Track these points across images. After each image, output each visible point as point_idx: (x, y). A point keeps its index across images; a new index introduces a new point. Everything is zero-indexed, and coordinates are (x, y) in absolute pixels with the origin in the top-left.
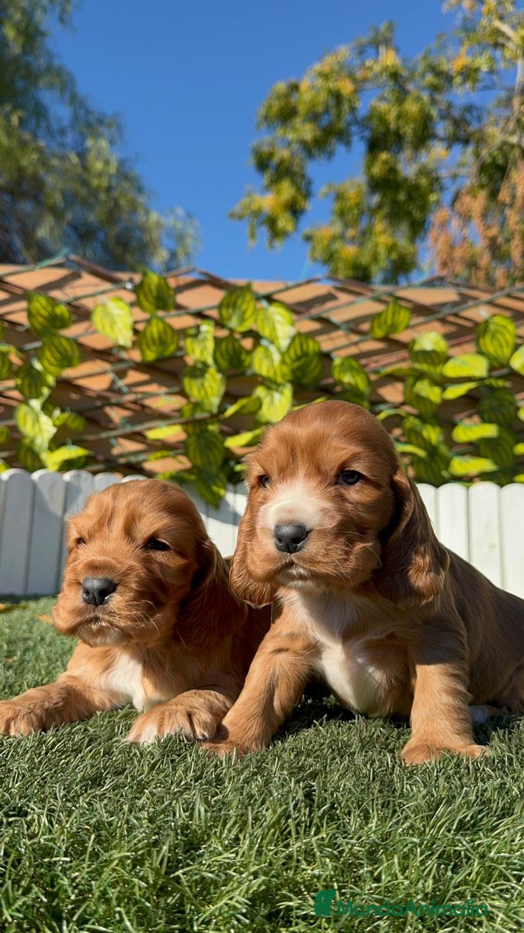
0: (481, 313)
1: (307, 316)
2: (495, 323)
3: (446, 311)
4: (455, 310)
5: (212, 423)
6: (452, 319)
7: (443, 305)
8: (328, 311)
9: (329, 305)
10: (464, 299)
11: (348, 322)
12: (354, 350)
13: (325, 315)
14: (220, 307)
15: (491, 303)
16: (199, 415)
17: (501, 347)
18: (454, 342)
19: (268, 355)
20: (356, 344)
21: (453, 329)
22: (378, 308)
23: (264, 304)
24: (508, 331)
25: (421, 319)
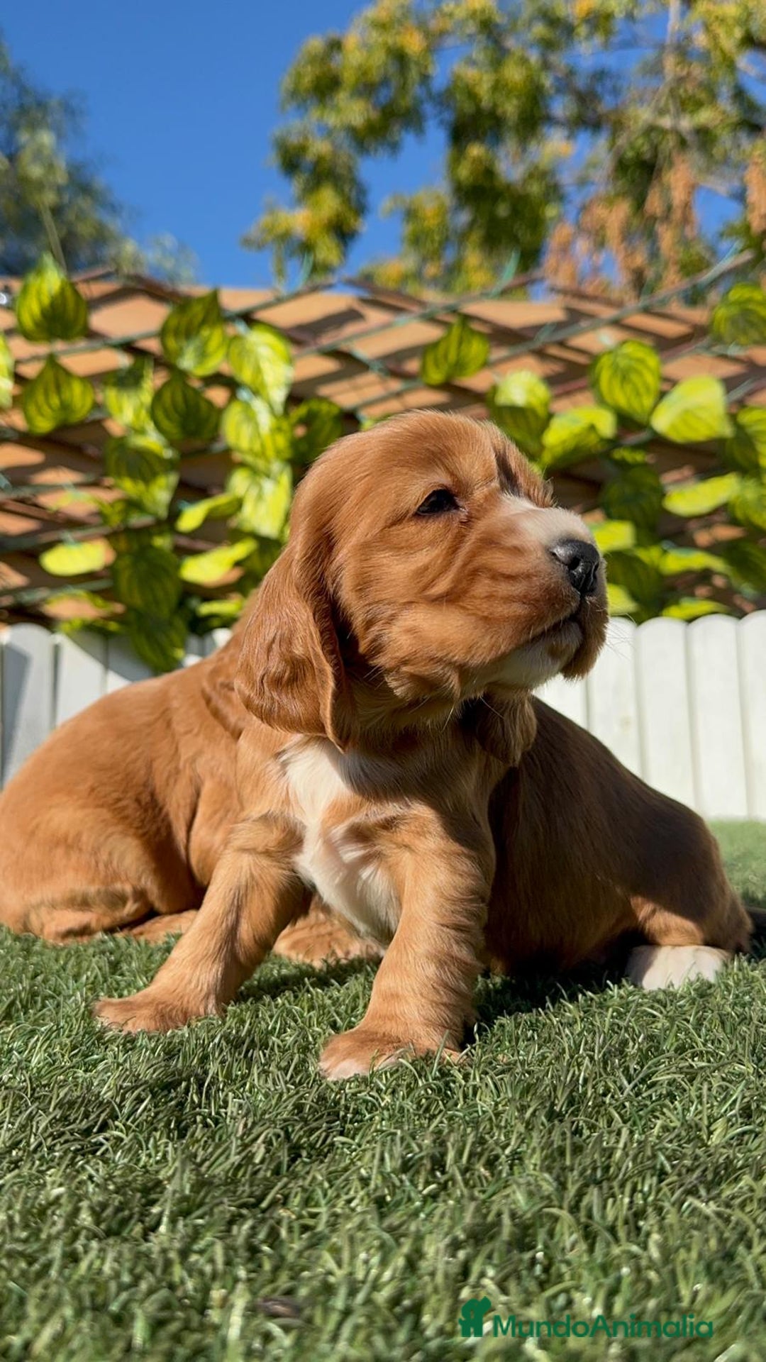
0: (602, 340)
1: (314, 348)
2: (627, 356)
3: (543, 338)
4: (559, 336)
5: (161, 533)
6: (554, 351)
7: (538, 328)
8: (350, 339)
9: (351, 329)
11: (383, 358)
12: (395, 406)
13: (344, 347)
14: (162, 334)
15: (617, 323)
16: (137, 520)
17: (638, 394)
18: (560, 389)
19: (250, 416)
20: (398, 395)
21: (556, 368)
22: (429, 333)
23: (241, 328)
24: (648, 368)
25: (502, 352)
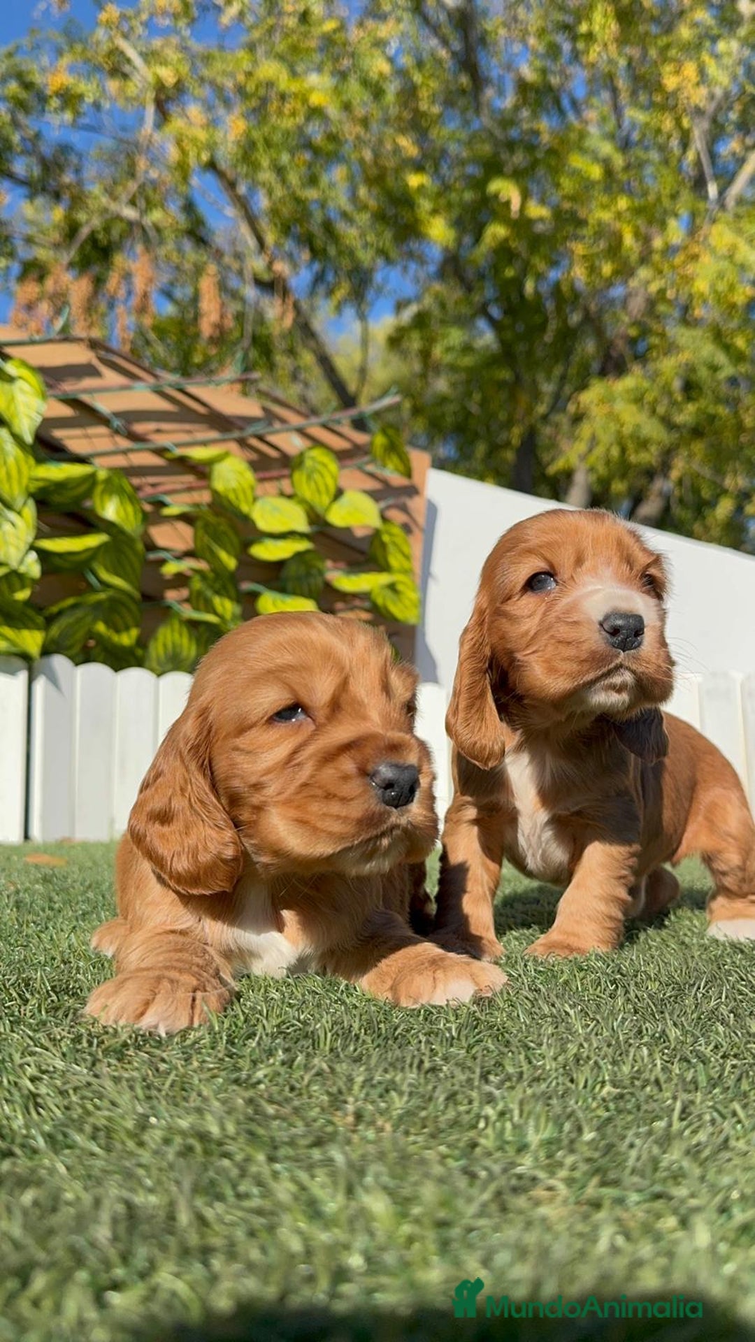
0: (292, 443)
2: (313, 458)
4: (257, 431)
6: (254, 442)
8: (90, 391)
9: (88, 382)
10: (270, 417)
11: (118, 415)
12: (120, 461)
13: (85, 398)
15: (301, 431)
17: (319, 491)
18: (261, 475)
20: (125, 452)
21: (254, 456)
24: (329, 471)
25: (214, 435)
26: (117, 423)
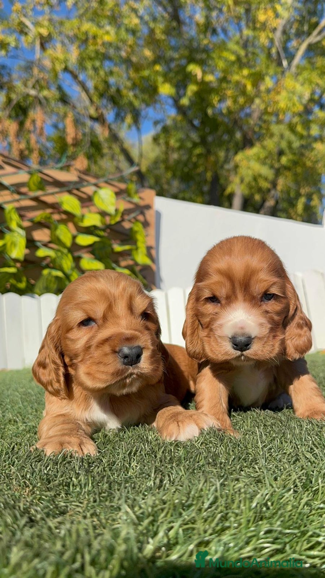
0: (91, 190)
3: (71, 187)
4: (77, 186)
6: (75, 192)
10: (82, 181)
11: (13, 185)
20: (18, 201)
22: (28, 178)
26: (12, 189)
